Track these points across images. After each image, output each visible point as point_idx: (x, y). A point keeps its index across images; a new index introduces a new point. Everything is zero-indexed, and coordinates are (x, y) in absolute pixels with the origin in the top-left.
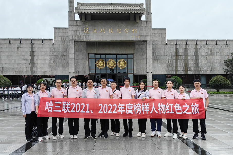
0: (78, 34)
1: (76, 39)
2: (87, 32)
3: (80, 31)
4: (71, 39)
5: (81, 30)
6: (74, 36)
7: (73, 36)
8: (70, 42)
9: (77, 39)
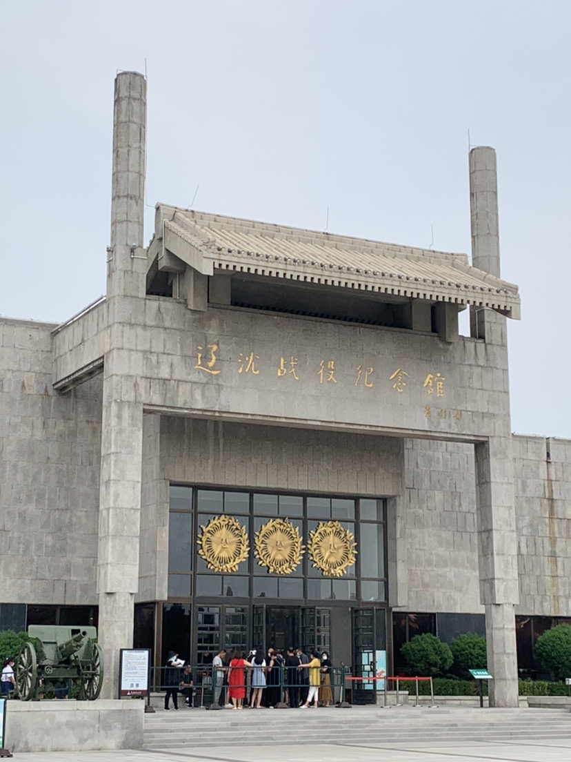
0: (164, 373)
1: (153, 403)
2: (213, 369)
3: (177, 360)
4: (125, 398)
5: (184, 356)
6: (142, 384)
7: (136, 385)
8: (119, 417)
9: (156, 399)
